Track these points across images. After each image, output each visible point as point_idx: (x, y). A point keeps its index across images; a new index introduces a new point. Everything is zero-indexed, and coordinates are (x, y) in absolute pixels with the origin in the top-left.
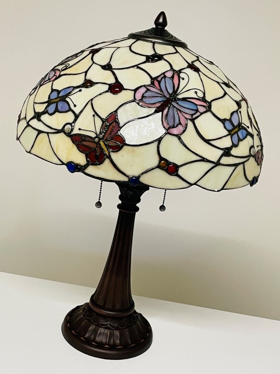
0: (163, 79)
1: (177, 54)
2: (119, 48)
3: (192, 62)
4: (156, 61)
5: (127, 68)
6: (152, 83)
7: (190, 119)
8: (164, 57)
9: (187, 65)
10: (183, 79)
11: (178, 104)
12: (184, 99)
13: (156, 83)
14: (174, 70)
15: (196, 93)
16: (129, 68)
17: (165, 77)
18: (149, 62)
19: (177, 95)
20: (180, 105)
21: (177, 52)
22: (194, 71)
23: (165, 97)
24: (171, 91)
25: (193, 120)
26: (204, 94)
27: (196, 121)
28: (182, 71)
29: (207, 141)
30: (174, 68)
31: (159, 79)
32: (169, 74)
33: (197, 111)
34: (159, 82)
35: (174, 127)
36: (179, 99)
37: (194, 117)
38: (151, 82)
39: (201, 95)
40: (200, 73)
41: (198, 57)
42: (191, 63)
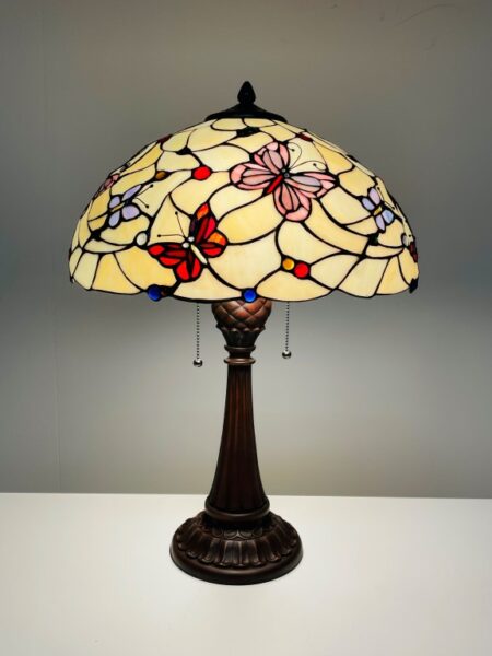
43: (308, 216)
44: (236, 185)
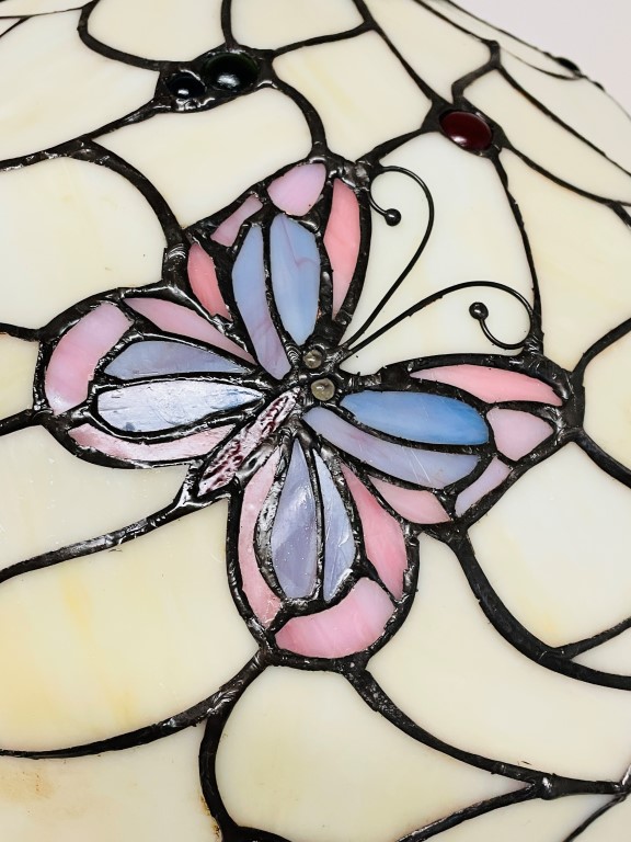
0: (255, 233)
1: (370, 38)
2: (23, 19)
3: (459, 87)
4: (226, 95)
5: (23, 161)
6: (175, 272)
7: (436, 530)
8: (282, 67)
9: (421, 107)
10: (393, 218)
11: (347, 417)
12: (397, 377)
13: (202, 270)
14: (335, 161)
15: (479, 312)
16: (39, 157)
17: (269, 213)
18: (174, 109)
19: (348, 352)
20: (368, 430)
21: (369, 24)
22: (470, 147)
23: (259, 370)
24: (301, 324)
25: (454, 532)
26: (535, 315)
27: (479, 535)
28: (385, 162)
29: (561, 660)
30: (336, 144)
31: (226, 234)
32: (296, 195)
33: (487, 451)
34: (224, 260)
35: (317, 605)
36: (360, 383)
37: (465, 501)
38: (166, 265)
39: (509, 324)
40: (506, 157)
41: (493, 47)
42: (448, 97)
43: (393, 628)
44: (61, 429)
